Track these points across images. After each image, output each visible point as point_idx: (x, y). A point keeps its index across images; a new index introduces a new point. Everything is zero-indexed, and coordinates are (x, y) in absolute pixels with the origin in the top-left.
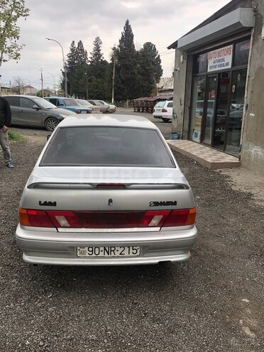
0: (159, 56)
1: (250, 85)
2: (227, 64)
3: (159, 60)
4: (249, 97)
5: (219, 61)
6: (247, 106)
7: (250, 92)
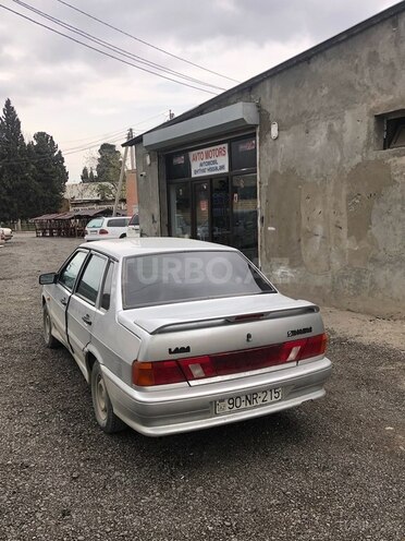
0: (60, 152)
1: (264, 193)
2: (222, 167)
3: (60, 159)
4: (263, 208)
5: (209, 163)
6: (262, 218)
7: (264, 201)
